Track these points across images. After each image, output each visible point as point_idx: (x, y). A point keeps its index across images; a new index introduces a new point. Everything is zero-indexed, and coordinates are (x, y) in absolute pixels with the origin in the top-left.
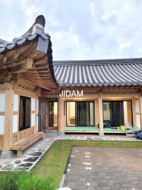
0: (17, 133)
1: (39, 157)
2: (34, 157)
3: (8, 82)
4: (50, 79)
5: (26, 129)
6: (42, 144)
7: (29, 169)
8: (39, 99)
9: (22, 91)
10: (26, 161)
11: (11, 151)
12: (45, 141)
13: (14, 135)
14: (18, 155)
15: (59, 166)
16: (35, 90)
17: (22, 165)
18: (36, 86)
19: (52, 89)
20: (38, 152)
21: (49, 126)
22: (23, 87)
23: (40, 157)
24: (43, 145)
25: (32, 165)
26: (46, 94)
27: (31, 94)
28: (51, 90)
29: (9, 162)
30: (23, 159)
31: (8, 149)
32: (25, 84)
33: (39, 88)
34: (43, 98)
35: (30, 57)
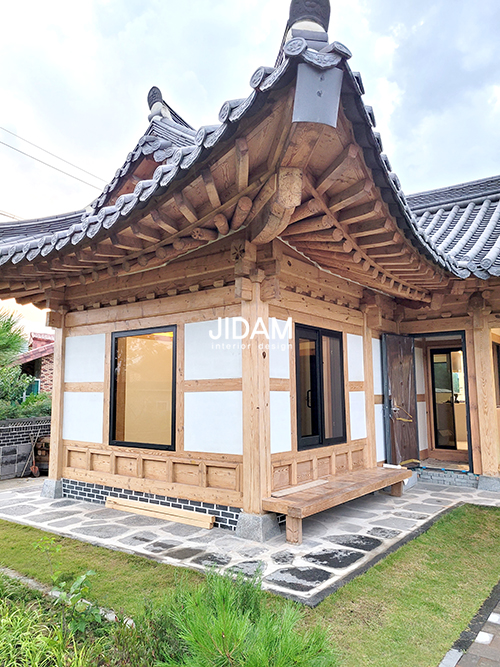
0: (291, 456)
1: (363, 555)
2: (347, 552)
3: (246, 276)
4: (398, 247)
5: (328, 448)
6: (393, 511)
7: (313, 592)
8: (381, 339)
9: (301, 307)
10: (313, 559)
11: (266, 516)
12: (412, 501)
13: (280, 461)
14: (288, 531)
15: (438, 609)
16: (362, 302)
17: (294, 571)
18: (366, 289)
19: (430, 294)
20: (369, 536)
21: (437, 446)
22: (309, 295)
23: (368, 555)
24: (395, 514)
25: (327, 579)
26: (412, 320)
27: (342, 318)
28: (428, 301)
29: (257, 551)
30: (301, 551)
31: (257, 506)
32: (315, 282)
33: (377, 297)
34: (402, 335)
35: (288, 166)
